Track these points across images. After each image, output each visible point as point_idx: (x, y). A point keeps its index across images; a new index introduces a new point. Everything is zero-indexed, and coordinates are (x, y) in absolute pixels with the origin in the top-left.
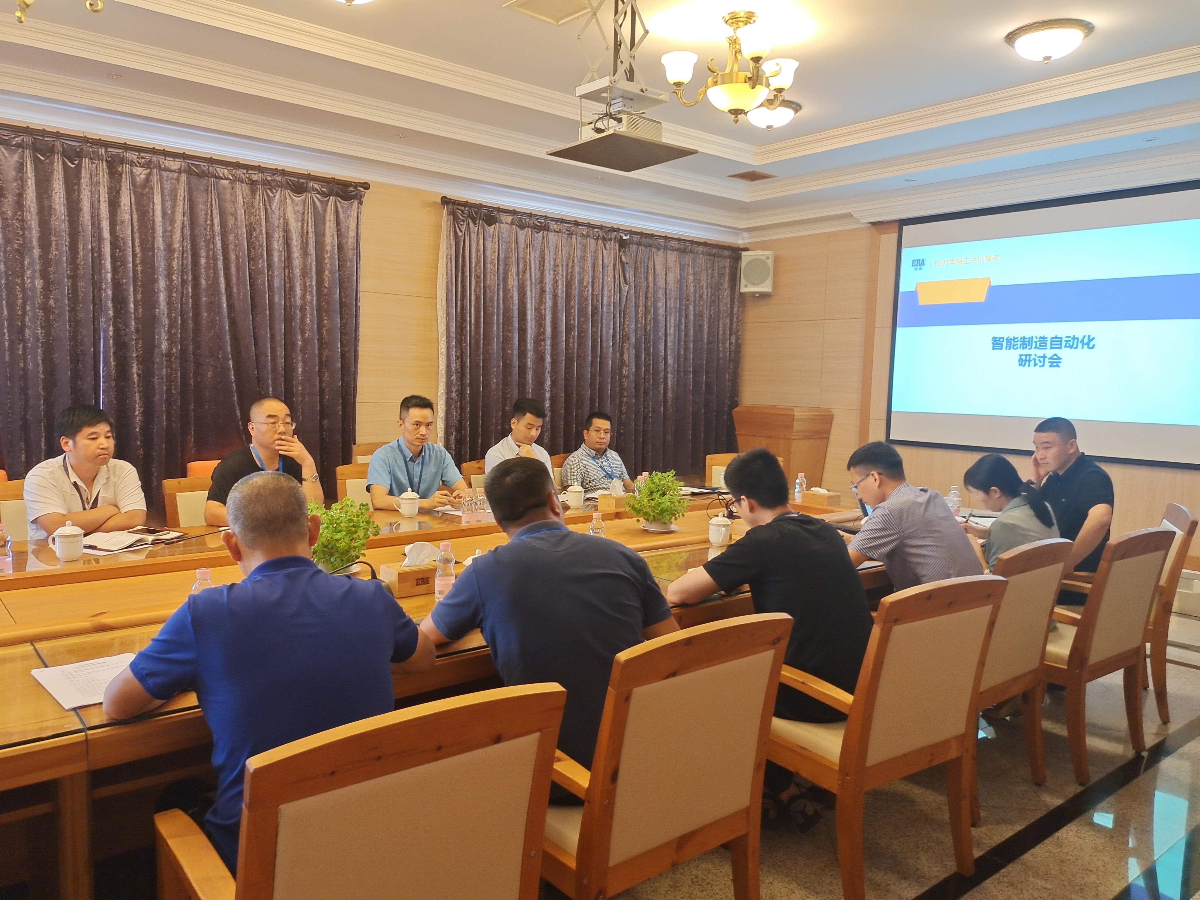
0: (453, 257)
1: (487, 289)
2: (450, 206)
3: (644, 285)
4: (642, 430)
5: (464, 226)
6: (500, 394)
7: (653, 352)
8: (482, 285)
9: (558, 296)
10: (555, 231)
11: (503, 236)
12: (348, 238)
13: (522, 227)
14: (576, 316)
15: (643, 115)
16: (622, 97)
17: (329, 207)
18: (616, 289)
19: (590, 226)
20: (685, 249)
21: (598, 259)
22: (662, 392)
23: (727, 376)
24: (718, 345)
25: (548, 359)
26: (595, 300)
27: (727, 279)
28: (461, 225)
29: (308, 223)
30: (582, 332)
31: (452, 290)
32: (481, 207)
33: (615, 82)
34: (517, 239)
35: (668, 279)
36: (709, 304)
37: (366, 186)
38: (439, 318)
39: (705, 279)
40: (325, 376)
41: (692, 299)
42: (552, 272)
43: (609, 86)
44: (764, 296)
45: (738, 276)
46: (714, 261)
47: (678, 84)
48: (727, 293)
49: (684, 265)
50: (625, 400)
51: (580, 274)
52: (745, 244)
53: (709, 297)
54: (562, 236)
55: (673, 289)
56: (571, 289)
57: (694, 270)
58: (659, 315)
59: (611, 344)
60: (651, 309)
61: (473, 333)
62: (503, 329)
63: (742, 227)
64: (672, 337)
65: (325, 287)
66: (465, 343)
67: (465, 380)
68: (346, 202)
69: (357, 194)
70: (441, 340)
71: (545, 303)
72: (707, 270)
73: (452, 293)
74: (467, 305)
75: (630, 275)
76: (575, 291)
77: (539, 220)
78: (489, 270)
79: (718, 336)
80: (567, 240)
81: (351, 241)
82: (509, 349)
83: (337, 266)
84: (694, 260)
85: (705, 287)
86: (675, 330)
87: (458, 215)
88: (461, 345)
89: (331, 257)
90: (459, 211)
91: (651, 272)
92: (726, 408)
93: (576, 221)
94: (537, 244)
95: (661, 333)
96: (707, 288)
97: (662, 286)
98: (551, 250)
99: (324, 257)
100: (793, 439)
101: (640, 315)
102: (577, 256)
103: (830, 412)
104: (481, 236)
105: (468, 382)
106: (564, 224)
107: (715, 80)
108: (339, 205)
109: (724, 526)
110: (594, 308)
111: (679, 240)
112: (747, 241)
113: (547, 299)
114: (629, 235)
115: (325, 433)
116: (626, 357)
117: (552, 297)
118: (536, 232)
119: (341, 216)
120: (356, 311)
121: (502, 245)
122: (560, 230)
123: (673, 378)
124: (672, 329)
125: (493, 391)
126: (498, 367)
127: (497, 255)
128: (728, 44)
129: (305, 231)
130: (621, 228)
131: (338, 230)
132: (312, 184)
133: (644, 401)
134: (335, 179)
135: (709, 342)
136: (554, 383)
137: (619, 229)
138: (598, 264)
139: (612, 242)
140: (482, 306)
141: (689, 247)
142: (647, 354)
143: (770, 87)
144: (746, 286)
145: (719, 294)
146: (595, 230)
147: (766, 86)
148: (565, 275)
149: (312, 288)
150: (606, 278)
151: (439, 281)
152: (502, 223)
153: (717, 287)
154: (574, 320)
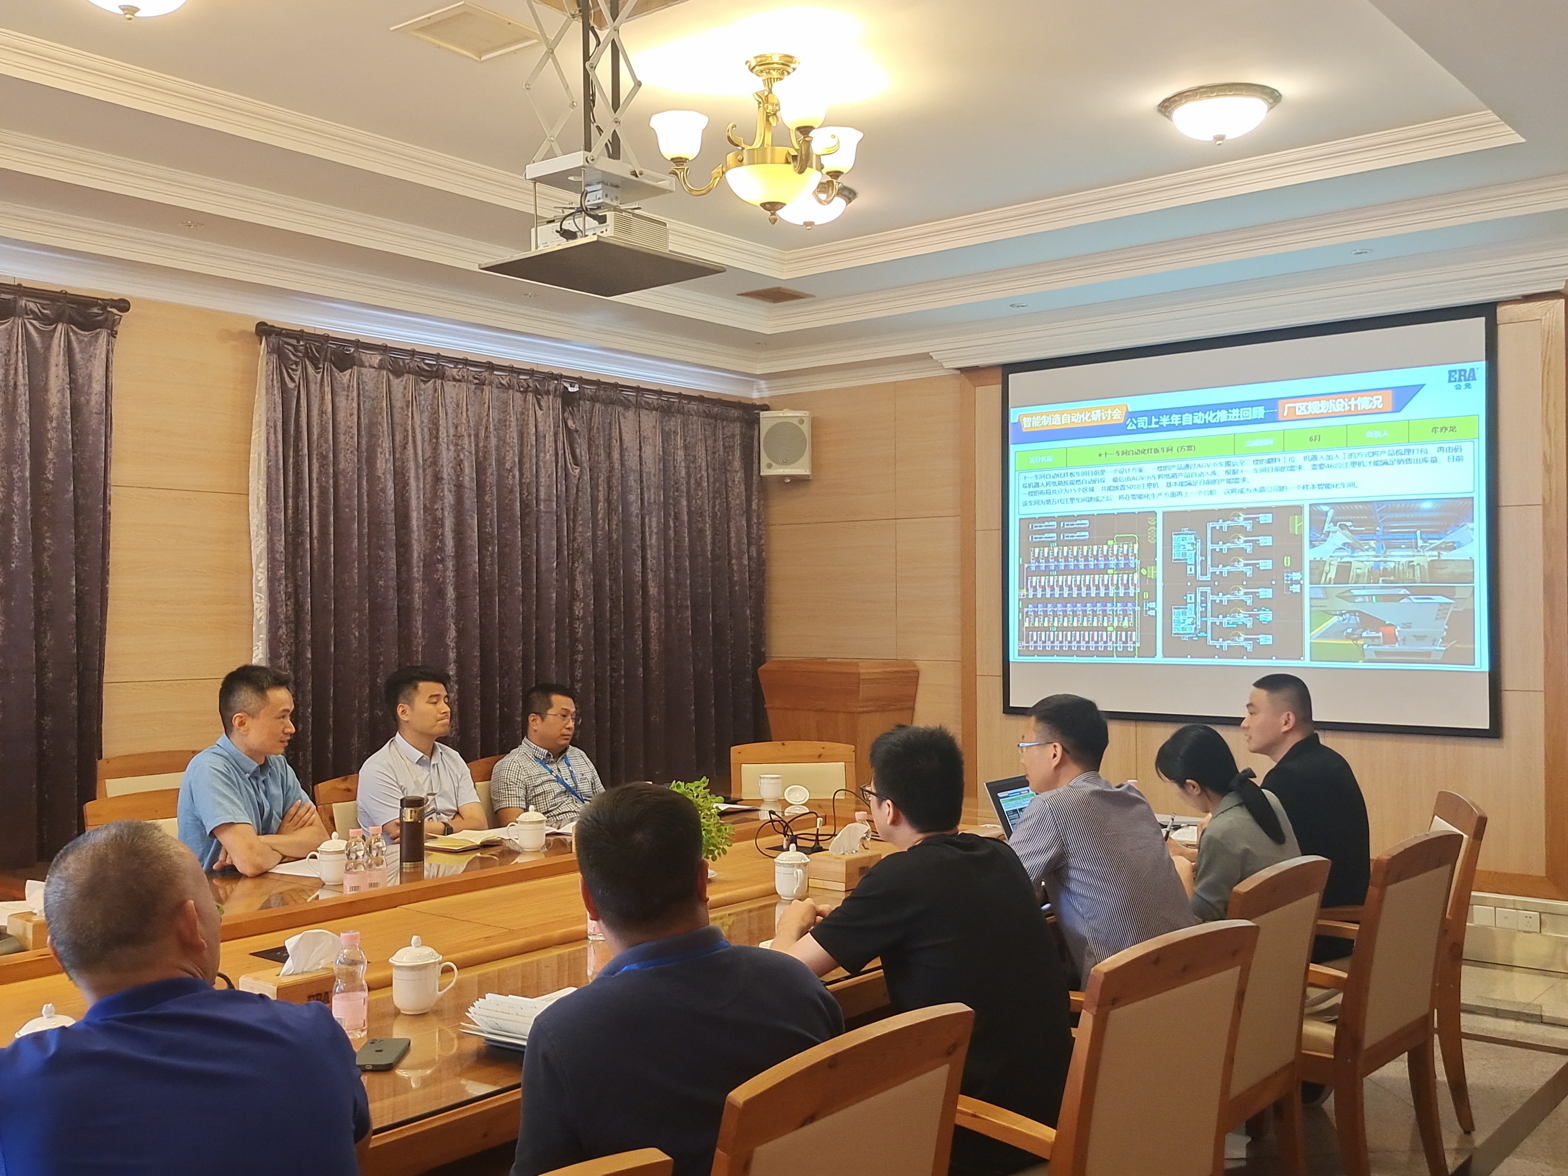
0: (279, 424)
1: (341, 477)
2: (273, 339)
3: (604, 466)
4: (609, 707)
5: (299, 372)
6: (367, 656)
7: (623, 576)
8: (332, 471)
9: (465, 487)
10: (454, 380)
11: (366, 388)
12: (91, 394)
13: (398, 373)
14: (496, 519)
15: (636, 211)
16: (603, 182)
17: (55, 341)
18: (559, 474)
19: (512, 370)
20: (669, 407)
21: (528, 424)
22: (640, 642)
23: (748, 612)
24: (729, 562)
25: (451, 593)
26: (525, 492)
27: (738, 454)
28: (292, 369)
29: (16, 369)
30: (506, 545)
31: (278, 480)
32: (327, 342)
33: (593, 160)
34: (389, 391)
35: (644, 456)
36: (711, 496)
37: (123, 305)
38: (253, 529)
39: (704, 455)
40: (46, 637)
41: (684, 488)
42: (452, 447)
43: (583, 166)
44: (798, 481)
45: (756, 449)
46: (715, 427)
47: (679, 161)
48: (739, 476)
49: (669, 434)
50: (579, 657)
51: (498, 448)
52: (762, 398)
53: (711, 485)
54: (468, 388)
55: (653, 471)
56: (485, 474)
57: (685, 440)
58: (631, 515)
59: (555, 564)
60: (618, 507)
61: (316, 553)
62: (369, 546)
63: (758, 372)
64: (655, 550)
65: (47, 480)
66: (301, 570)
67: (304, 635)
68: (87, 333)
69: (106, 319)
70: (258, 567)
71: (442, 498)
72: (706, 441)
73: (277, 486)
74: (305, 505)
75: (582, 451)
76: (491, 478)
77: (427, 362)
78: (342, 445)
79: (729, 546)
80: (475, 393)
81: (95, 399)
82: (380, 578)
83: (70, 443)
84: (684, 425)
85: (704, 467)
86: (657, 539)
87: (287, 355)
88: (294, 573)
89: (60, 428)
90: (290, 348)
91: (616, 444)
92: (749, 665)
93: (490, 363)
94: (425, 400)
95: (636, 545)
96: (707, 469)
97: (634, 468)
98: (450, 411)
99: (45, 427)
100: (860, 713)
101: (600, 516)
102: (493, 420)
103: (915, 666)
104: (328, 389)
105: (309, 637)
106: (470, 368)
107: (740, 157)
108: (73, 338)
109: (799, 866)
110: (524, 504)
111: (659, 393)
112: (766, 394)
113: (446, 492)
114: (577, 385)
115: (45, 741)
116: (579, 586)
117: (453, 489)
118: (422, 381)
119: (78, 356)
120: (104, 520)
121: (364, 402)
122: (463, 377)
123: (659, 618)
124: (654, 537)
125: (354, 652)
126: (360, 611)
127: (356, 420)
128: (757, 103)
129: (12, 383)
130: (564, 374)
131: (72, 382)
132: (24, 302)
133: (612, 658)
134: (66, 293)
135: (715, 558)
136: (461, 633)
137: (561, 376)
138: (528, 433)
139: (551, 397)
140: (332, 506)
141: (676, 405)
142: (615, 580)
143: (823, 171)
144: (769, 466)
145: (726, 478)
146: (521, 377)
147: (817, 169)
148: (474, 452)
149: (24, 483)
150: (542, 455)
151: (253, 465)
152: (363, 366)
153: (724, 466)
154: (491, 525)
